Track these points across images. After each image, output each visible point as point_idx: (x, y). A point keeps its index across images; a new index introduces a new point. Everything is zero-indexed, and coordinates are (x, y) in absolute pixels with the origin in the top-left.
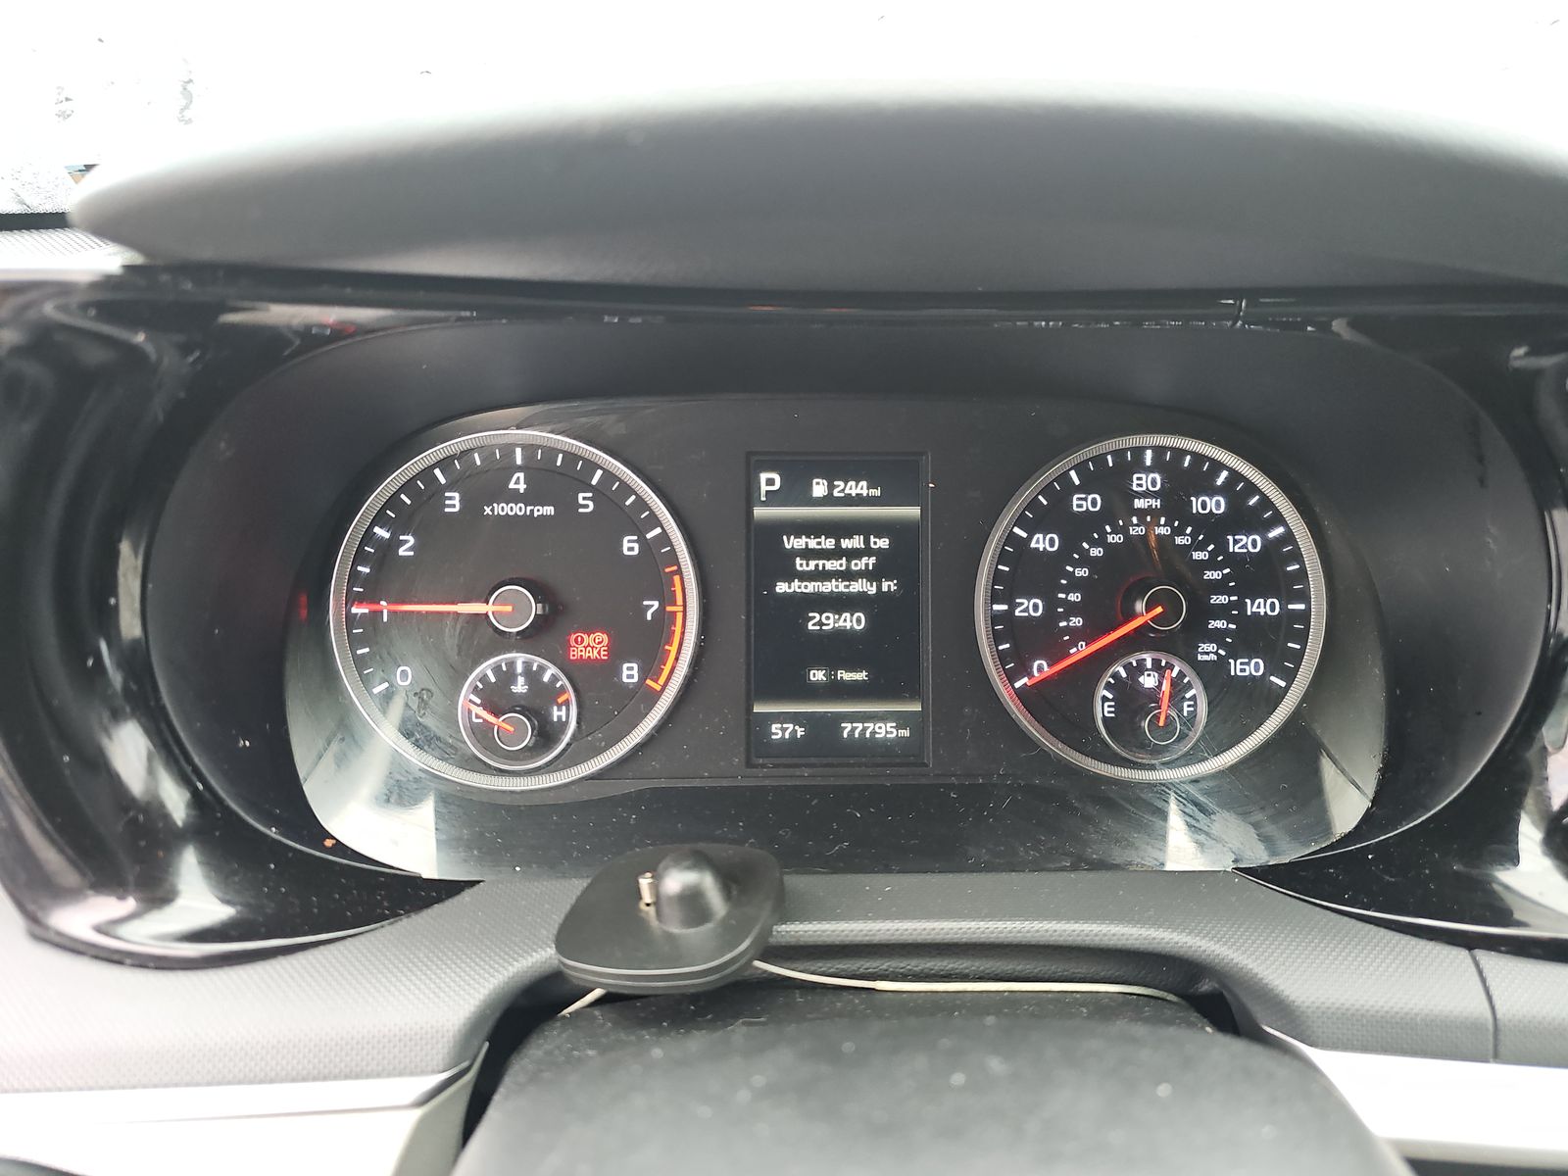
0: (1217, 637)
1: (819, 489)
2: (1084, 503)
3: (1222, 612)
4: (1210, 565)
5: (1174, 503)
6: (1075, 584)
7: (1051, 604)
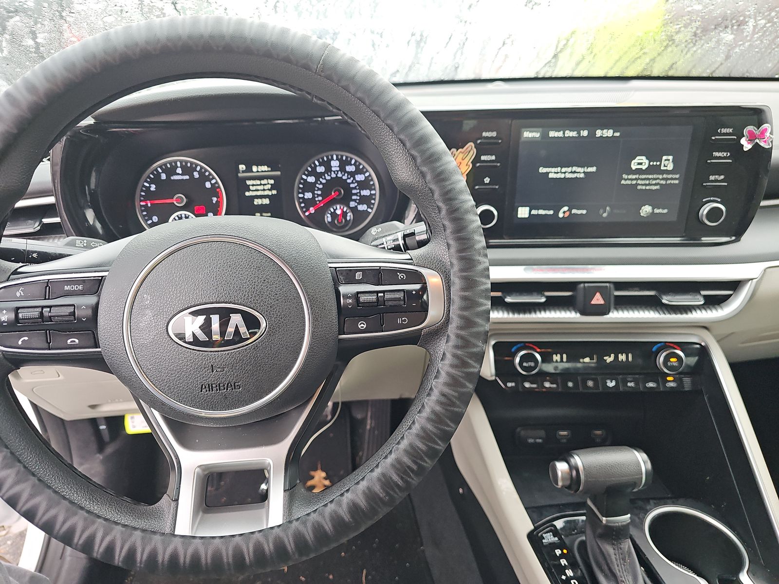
0: (355, 200)
1: (255, 168)
2: (321, 169)
3: (356, 194)
4: (352, 183)
5: (342, 168)
6: (319, 189)
7: (314, 194)
